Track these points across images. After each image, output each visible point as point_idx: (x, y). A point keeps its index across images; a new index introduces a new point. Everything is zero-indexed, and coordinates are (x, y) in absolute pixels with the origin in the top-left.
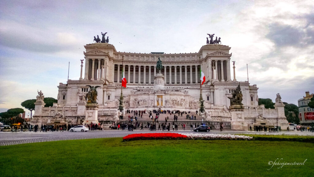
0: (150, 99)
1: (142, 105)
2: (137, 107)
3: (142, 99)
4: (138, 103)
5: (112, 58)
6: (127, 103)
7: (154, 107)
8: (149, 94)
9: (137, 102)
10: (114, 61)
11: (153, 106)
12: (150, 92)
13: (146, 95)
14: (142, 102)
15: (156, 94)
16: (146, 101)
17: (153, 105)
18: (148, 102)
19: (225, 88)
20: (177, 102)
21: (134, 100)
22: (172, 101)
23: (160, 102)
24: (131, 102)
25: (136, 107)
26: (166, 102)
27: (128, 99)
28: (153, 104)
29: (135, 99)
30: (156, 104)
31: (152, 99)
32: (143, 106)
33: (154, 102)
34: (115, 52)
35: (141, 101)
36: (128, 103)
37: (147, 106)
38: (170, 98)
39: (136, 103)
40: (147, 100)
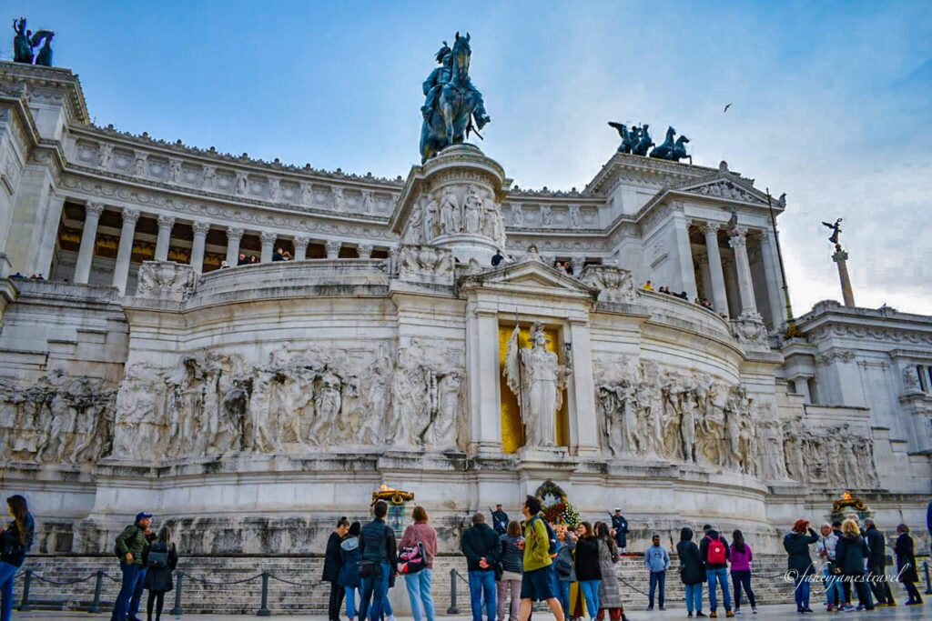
0: (411, 356)
1: (291, 437)
2: (212, 467)
3: (285, 359)
4: (237, 406)
5: (49, 141)
6: (82, 409)
7: (464, 463)
8: (386, 298)
9: (211, 401)
10: (64, 173)
11: (450, 456)
12: (412, 274)
13: (346, 305)
14: (293, 396)
15: (486, 302)
16: (341, 387)
17: (444, 440)
18: (376, 397)
19: (892, 357)
20: (719, 417)
21: (179, 376)
22: (666, 396)
23: (541, 400)
24: (129, 402)
25: (196, 461)
26: (612, 399)
27: (99, 371)
28: (446, 422)
29: (190, 365)
30: (489, 427)
31: (436, 359)
32: (303, 450)
33: (462, 396)
34: (78, 124)
35: (280, 378)
36: (89, 422)
37: (356, 448)
38: (645, 365)
39: (199, 405)
40: (356, 368)
